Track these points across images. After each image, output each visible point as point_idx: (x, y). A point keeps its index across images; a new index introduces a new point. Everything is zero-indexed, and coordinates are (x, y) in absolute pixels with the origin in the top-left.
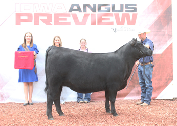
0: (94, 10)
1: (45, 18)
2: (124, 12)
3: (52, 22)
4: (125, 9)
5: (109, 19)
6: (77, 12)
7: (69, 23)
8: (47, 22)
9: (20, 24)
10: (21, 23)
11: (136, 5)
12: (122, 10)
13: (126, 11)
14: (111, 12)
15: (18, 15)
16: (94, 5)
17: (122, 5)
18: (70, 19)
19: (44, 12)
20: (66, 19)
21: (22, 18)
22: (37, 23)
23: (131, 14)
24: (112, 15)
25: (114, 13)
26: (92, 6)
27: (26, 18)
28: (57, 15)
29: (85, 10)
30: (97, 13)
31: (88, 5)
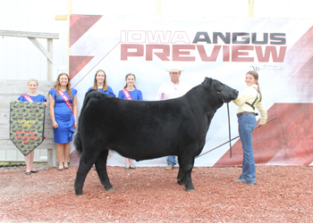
0: (227, 41)
1: (161, 51)
2: (269, 44)
3: (170, 57)
4: (269, 40)
5: (247, 54)
6: (204, 44)
7: (193, 59)
8: (163, 57)
9: (126, 59)
10: (129, 58)
11: (284, 35)
12: (265, 41)
13: (271, 43)
14: (251, 44)
15: (125, 47)
16: (228, 34)
17: (266, 35)
18: (195, 53)
19: (159, 43)
20: (188, 53)
21: (130, 50)
22: (149, 58)
23: (278, 47)
24: (251, 48)
25: (254, 45)
26: (225, 35)
27: (135, 50)
28: (176, 48)
29: (215, 41)
30: (231, 45)
31: (220, 34)
